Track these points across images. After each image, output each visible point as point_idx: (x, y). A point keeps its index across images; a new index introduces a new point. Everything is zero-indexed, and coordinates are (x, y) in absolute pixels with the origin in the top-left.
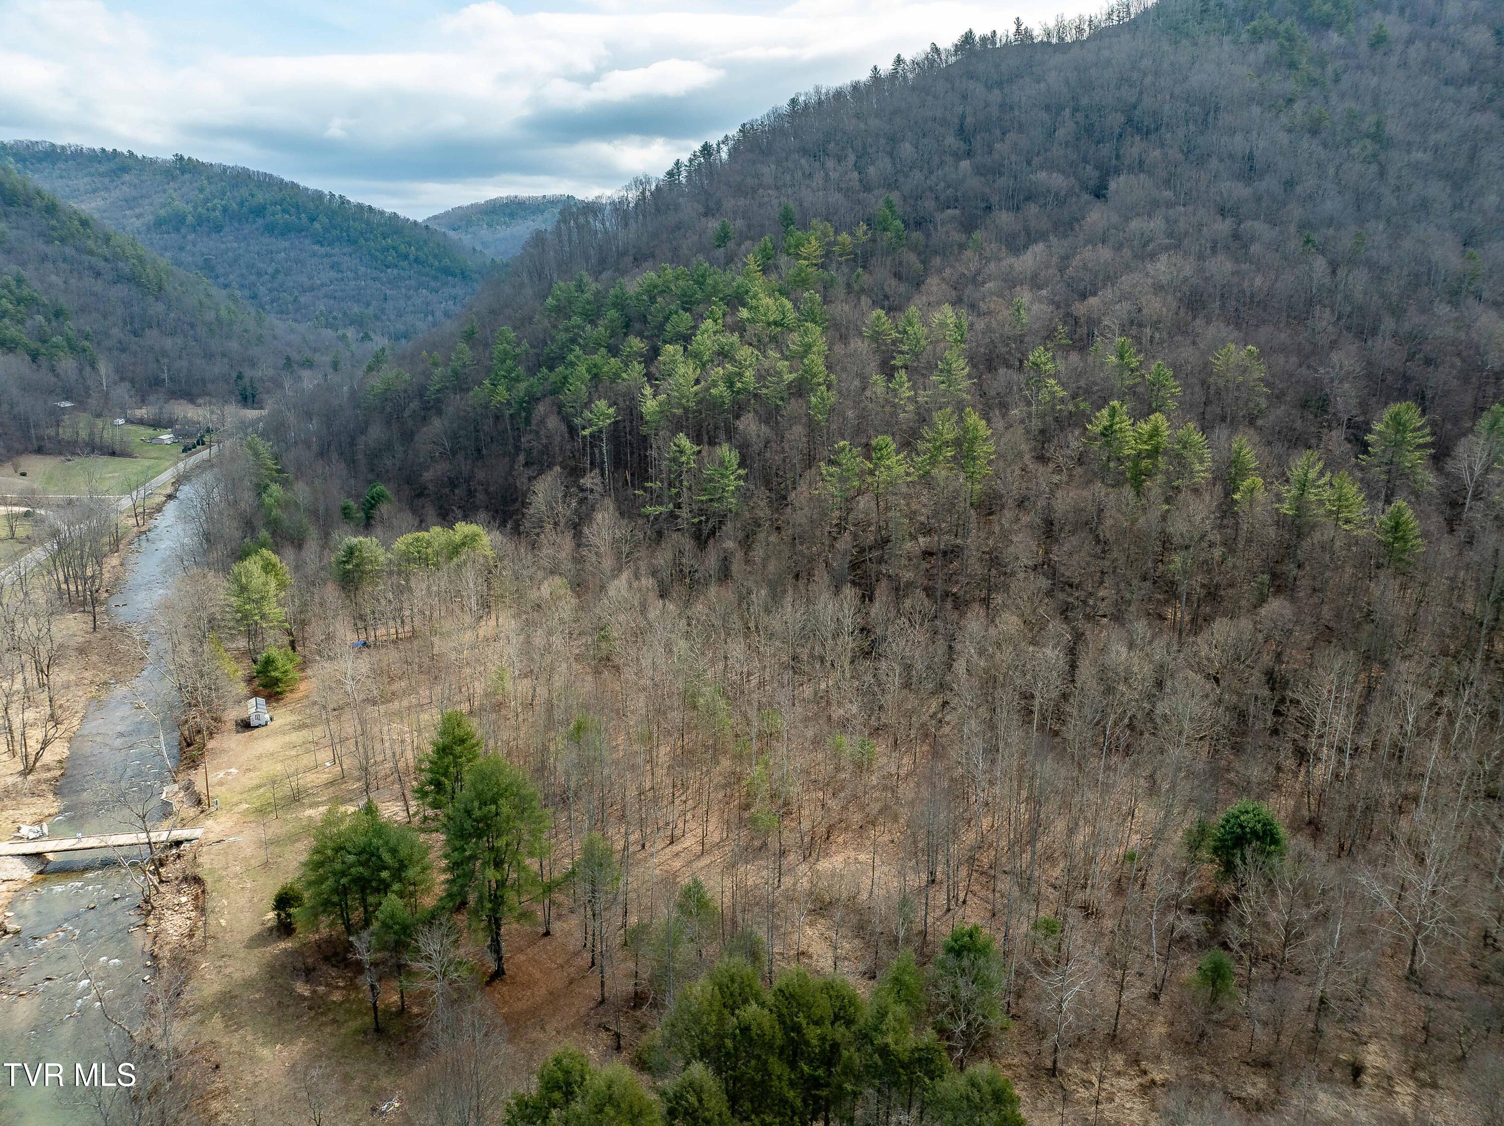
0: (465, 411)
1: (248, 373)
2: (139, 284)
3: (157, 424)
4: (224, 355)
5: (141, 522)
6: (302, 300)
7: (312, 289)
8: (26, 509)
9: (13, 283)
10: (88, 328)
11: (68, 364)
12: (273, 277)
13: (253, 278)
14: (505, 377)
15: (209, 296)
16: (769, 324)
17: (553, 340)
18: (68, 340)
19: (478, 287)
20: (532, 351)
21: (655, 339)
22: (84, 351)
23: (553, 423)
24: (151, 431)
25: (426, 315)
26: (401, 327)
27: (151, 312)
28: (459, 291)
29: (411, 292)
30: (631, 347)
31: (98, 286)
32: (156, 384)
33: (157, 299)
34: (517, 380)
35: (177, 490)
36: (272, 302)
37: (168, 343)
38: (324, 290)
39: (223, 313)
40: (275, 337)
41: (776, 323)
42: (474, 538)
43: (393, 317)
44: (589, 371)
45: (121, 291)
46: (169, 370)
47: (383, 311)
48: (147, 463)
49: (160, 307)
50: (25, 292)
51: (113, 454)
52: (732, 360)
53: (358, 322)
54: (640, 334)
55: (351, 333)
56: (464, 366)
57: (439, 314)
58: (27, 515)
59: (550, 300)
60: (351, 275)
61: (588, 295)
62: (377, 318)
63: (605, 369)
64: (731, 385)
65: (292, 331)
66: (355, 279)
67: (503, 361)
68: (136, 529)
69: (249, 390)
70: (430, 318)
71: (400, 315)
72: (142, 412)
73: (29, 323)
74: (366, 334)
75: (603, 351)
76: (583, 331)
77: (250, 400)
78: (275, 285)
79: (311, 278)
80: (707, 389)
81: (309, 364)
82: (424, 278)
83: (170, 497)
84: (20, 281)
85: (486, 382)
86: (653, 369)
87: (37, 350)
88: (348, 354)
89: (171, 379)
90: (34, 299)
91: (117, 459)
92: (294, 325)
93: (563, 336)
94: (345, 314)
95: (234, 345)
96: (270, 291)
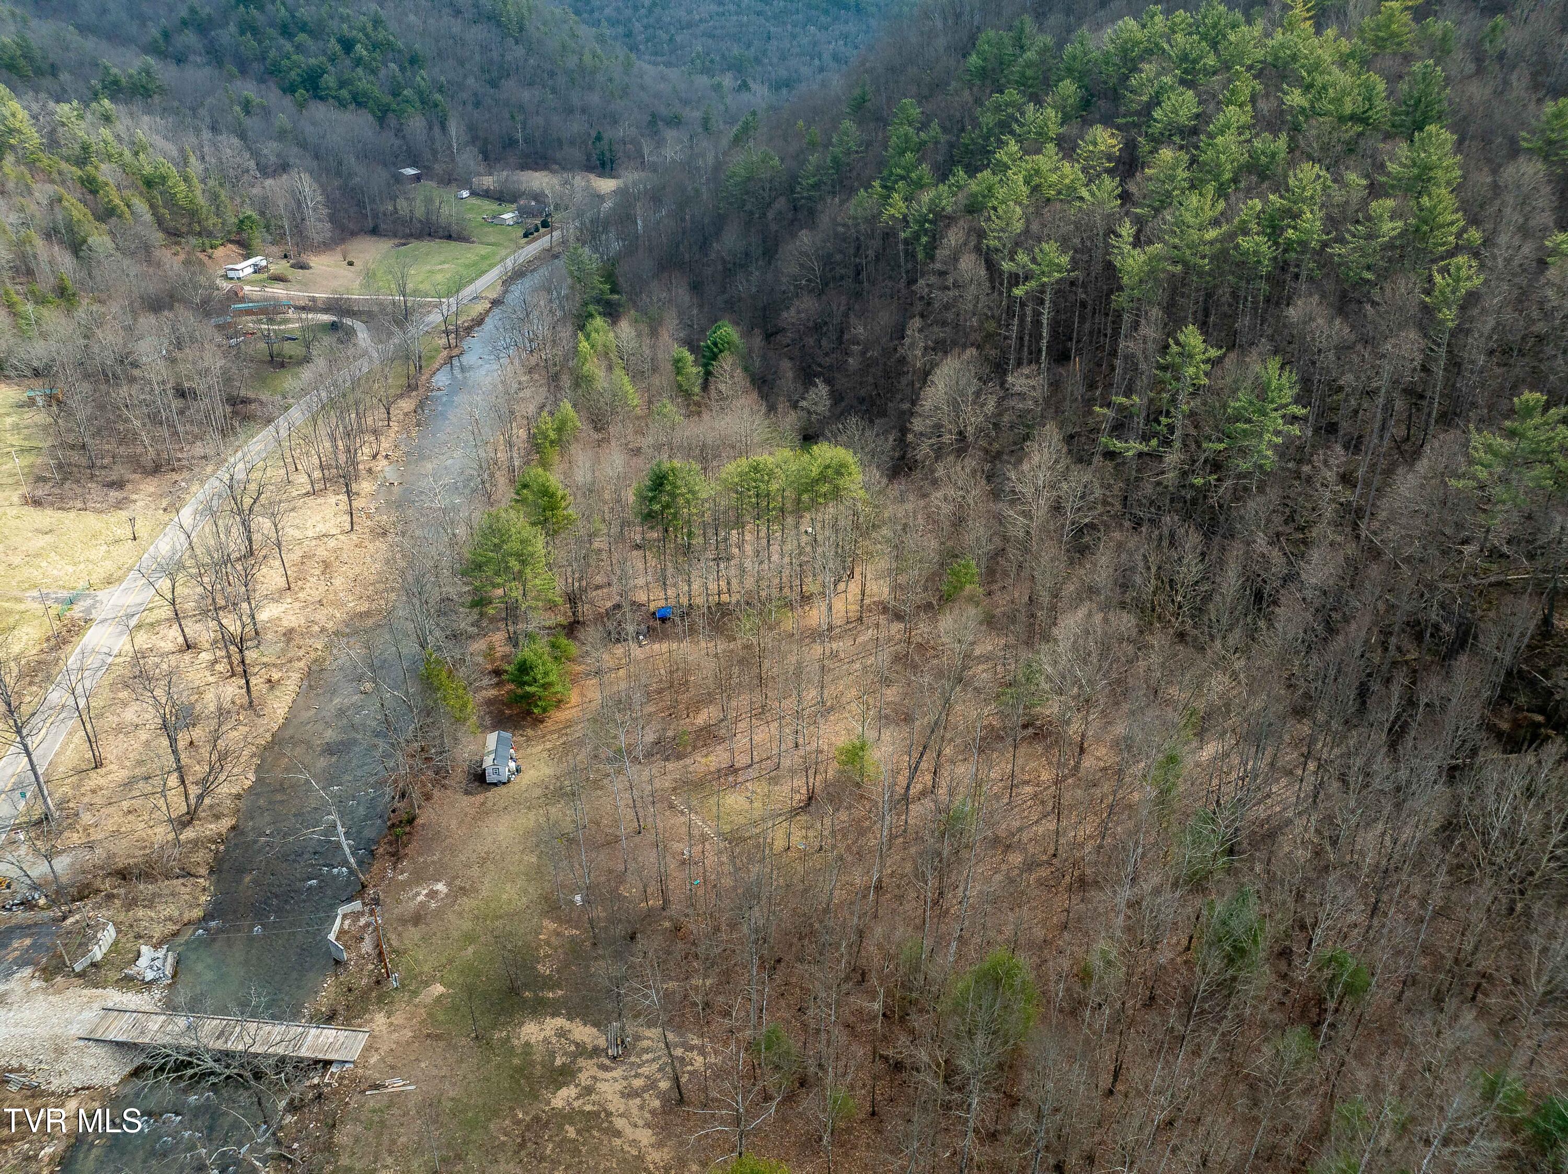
0: (844, 225)
1: (608, 134)
2: (499, 24)
3: (501, 197)
4: (584, 111)
5: (453, 342)
6: (678, 38)
7: (689, 25)
8: (335, 318)
9: (369, 26)
10: (442, 78)
11: (416, 124)
12: (650, 11)
13: (628, 12)
14: (902, 178)
15: (574, 36)
16: (1342, 119)
17: (976, 124)
18: (420, 93)
19: (873, 22)
20: (943, 138)
21: (1133, 132)
22: (436, 106)
23: (970, 266)
24: (494, 206)
25: (812, 58)
26: (783, 73)
27: (509, 58)
28: (851, 28)
29: (798, 30)
30: (1095, 144)
31: (456, 27)
32: (510, 145)
33: (517, 43)
34: (919, 185)
35: (506, 292)
36: (648, 40)
37: (526, 95)
38: (702, 27)
39: (587, 58)
40: (642, 88)
41: (1353, 118)
42: (840, 469)
43: (775, 60)
44: (1027, 182)
45: (478, 33)
46: (524, 129)
47: (764, 53)
48: (483, 250)
49: (520, 51)
50: (381, 35)
51: (449, 237)
52: (1281, 186)
53: (737, 67)
54: (1107, 121)
55: (728, 81)
56: (848, 153)
57: (826, 57)
58: (334, 326)
59: (974, 59)
60: (732, 8)
61: (1030, 55)
62: (757, 60)
63: (1054, 178)
64: (1273, 229)
65: (663, 78)
66: (737, 14)
67: (902, 153)
68: (445, 353)
69: (608, 154)
70: (817, 62)
71: (783, 58)
72: (489, 182)
73: (383, 73)
74: (744, 82)
75: (1051, 148)
76: (1023, 114)
77: (608, 167)
78: (652, 20)
79: (690, 12)
80: (1232, 236)
81: (675, 121)
82: (813, 12)
83: (495, 303)
84: (377, 22)
85: (876, 184)
86: (1132, 188)
87: (388, 105)
88: (722, 107)
89: (525, 141)
90: (389, 43)
91: (453, 243)
92: (666, 71)
93: (988, 119)
94: (723, 57)
95: (594, 99)
96: (646, 28)
